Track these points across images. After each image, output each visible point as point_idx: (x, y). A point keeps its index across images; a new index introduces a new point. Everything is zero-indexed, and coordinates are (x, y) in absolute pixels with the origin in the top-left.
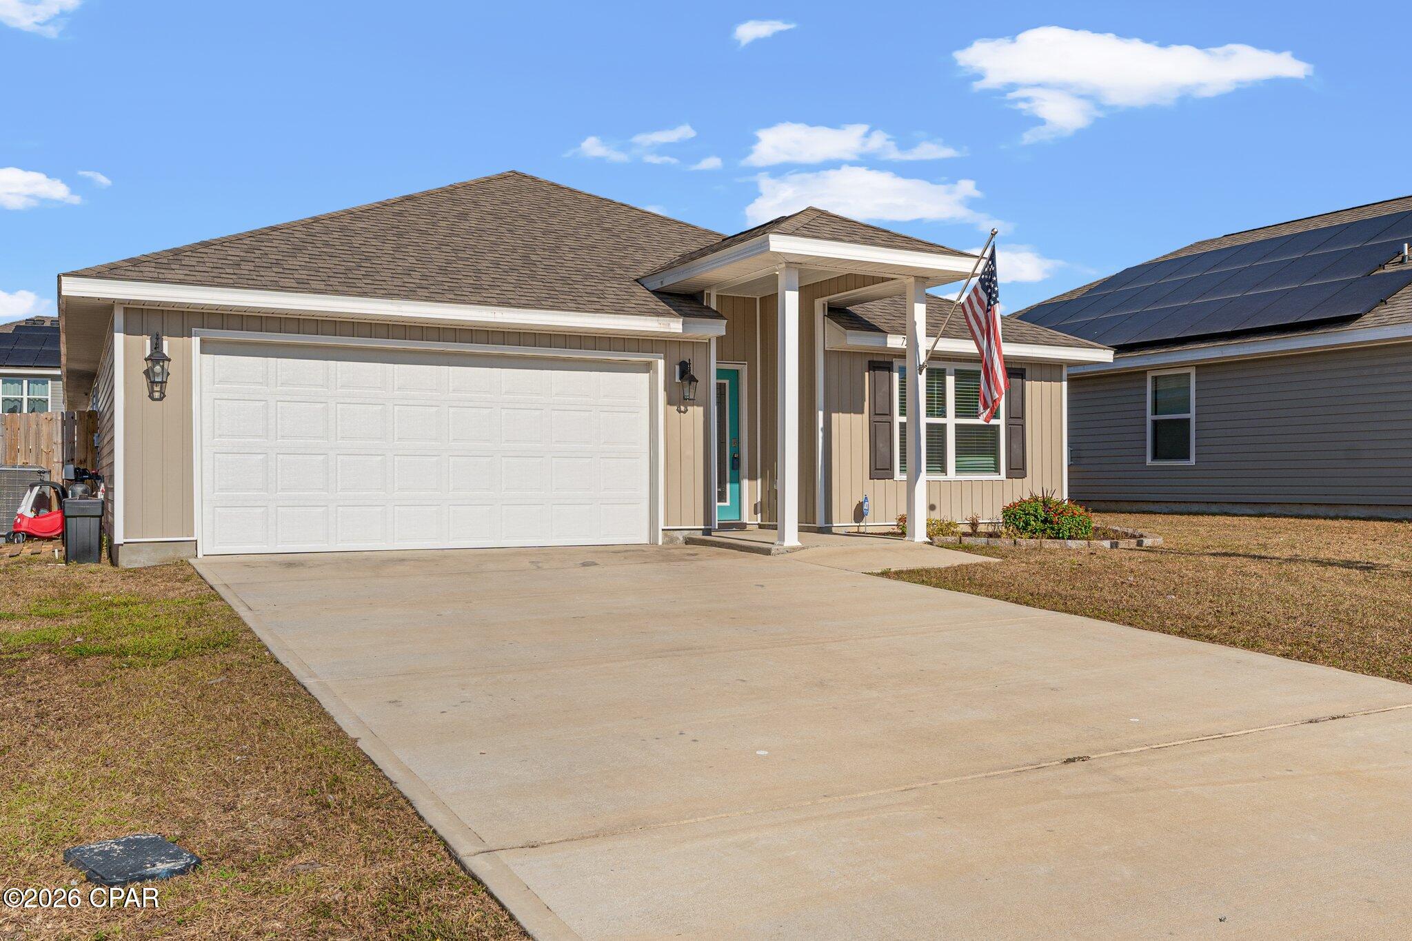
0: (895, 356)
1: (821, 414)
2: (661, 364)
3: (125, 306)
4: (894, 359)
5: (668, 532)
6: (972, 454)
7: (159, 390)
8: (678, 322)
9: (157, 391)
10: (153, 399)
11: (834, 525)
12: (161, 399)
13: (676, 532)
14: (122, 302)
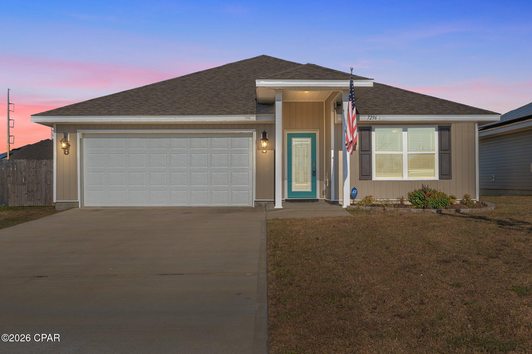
0: (373, 124)
1: (332, 151)
2: (255, 133)
3: (57, 124)
4: (372, 126)
5: (258, 202)
6: (420, 168)
7: (67, 151)
8: (253, 116)
9: (67, 152)
10: (65, 154)
11: (340, 200)
12: (68, 154)
13: (262, 202)
14: (55, 123)
